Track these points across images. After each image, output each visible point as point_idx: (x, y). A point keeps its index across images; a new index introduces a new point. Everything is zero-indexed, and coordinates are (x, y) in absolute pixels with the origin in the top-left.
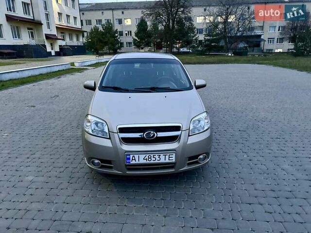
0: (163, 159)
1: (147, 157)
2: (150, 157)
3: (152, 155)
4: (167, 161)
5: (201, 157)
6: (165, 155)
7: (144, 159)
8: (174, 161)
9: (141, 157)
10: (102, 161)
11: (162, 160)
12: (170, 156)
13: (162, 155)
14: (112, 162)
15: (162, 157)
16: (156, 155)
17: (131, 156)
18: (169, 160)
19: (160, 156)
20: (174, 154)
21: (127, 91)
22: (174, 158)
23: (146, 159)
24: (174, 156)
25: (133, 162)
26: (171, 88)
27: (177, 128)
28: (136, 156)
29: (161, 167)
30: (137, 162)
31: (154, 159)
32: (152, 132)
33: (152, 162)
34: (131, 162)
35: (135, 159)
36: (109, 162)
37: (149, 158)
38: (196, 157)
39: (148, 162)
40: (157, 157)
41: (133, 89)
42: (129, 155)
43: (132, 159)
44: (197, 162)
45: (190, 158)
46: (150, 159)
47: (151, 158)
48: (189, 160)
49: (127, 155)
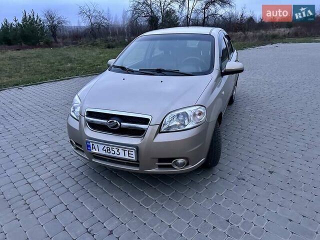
1: (105, 148)
2: (108, 149)
3: (111, 147)
4: (127, 157)
6: (124, 150)
7: (103, 150)
8: (134, 159)
9: (101, 147)
10: (77, 144)
11: (122, 156)
12: (130, 152)
13: (120, 149)
15: (121, 152)
16: (115, 148)
17: (91, 144)
19: (119, 150)
20: (134, 151)
21: (132, 72)
22: (134, 156)
23: (105, 150)
24: (133, 153)
25: (93, 151)
26: (181, 71)
27: (145, 121)
28: (96, 145)
30: (97, 151)
31: (113, 152)
32: (115, 121)
33: (111, 154)
34: (92, 151)
35: (94, 148)
36: (81, 145)
37: (108, 150)
38: (170, 160)
39: (107, 154)
40: (115, 150)
41: (138, 70)
42: (89, 142)
43: (93, 148)
44: (171, 167)
47: (109, 150)
48: (159, 162)
49: (87, 142)
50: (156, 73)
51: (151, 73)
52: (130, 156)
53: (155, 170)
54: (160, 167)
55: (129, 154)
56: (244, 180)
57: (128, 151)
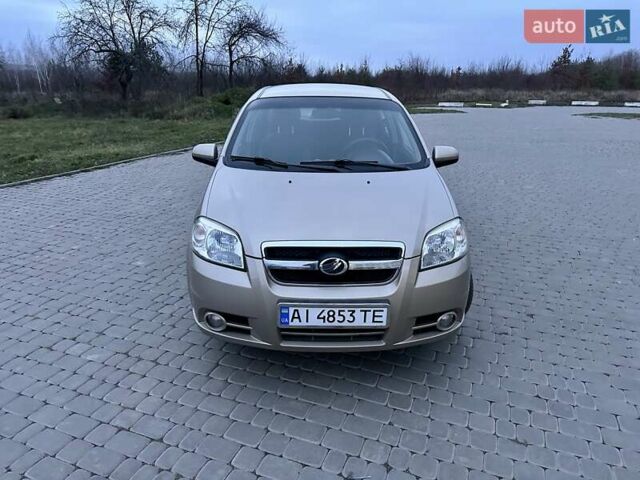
0: (360, 320)
1: (325, 314)
2: (331, 313)
3: (336, 310)
4: (369, 323)
5: (444, 317)
6: (365, 311)
7: (318, 318)
8: (384, 324)
9: (314, 312)
10: (229, 317)
11: (359, 322)
12: (376, 314)
13: (358, 310)
14: (249, 320)
15: (359, 314)
16: (346, 310)
17: (292, 310)
18: (374, 321)
19: (354, 312)
20: (385, 310)
21: (284, 167)
22: (384, 318)
23: (324, 318)
24: (384, 314)
25: (296, 323)
26: (380, 163)
27: (394, 253)
28: (302, 312)
29: (354, 337)
30: (304, 323)
31: (341, 319)
32: (338, 260)
33: (336, 324)
34: (291, 324)
35: (299, 317)
36: (244, 320)
37: (329, 316)
38: (434, 317)
39: (327, 324)
40: (347, 314)
41: (298, 164)
42: (287, 308)
43: (293, 317)
44: (434, 329)
45: (420, 320)
46: (331, 319)
47: (333, 316)
48: (417, 324)
49: (282, 307)
50: (336, 168)
51: (331, 167)
52: (376, 319)
53: (410, 341)
54: (417, 332)
55: (374, 316)
56: (506, 334)
57: (374, 311)
